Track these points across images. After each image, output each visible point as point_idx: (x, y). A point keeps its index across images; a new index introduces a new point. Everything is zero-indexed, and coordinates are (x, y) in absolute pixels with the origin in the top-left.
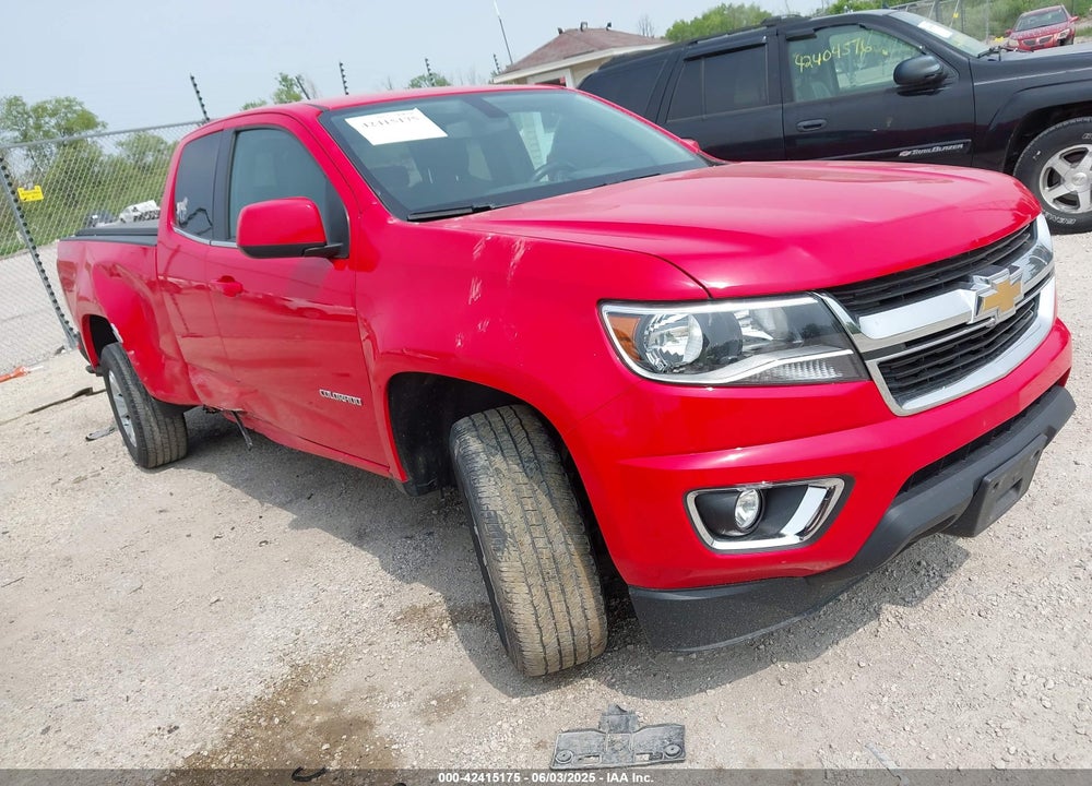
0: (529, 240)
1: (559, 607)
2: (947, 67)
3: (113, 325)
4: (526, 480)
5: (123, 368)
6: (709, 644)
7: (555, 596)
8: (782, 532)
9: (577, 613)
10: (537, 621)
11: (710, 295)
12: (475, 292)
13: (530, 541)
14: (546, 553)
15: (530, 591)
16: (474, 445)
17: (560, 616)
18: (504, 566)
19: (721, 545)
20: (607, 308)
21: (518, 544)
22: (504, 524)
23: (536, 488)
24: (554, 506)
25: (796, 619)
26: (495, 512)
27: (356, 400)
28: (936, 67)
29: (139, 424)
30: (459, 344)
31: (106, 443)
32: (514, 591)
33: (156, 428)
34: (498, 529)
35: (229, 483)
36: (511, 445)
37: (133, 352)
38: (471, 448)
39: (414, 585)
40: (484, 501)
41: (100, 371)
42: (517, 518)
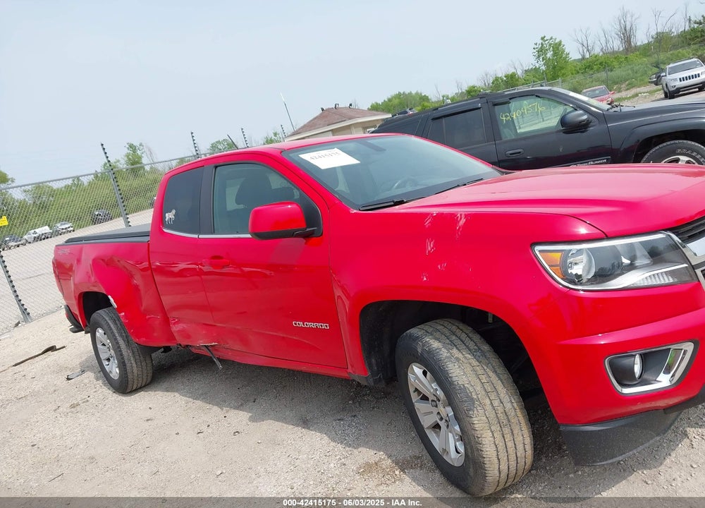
0: (466, 213)
1: (510, 444)
2: (591, 117)
3: (110, 297)
4: (478, 364)
5: (112, 326)
6: (612, 458)
7: (508, 437)
8: (657, 379)
9: (520, 447)
10: (498, 455)
11: (607, 236)
12: (430, 246)
13: (489, 403)
14: (500, 410)
15: (493, 435)
16: (435, 344)
17: (511, 451)
18: (475, 420)
19: (627, 391)
20: (538, 248)
21: (482, 405)
22: (471, 393)
23: (485, 368)
24: (500, 379)
25: (658, 438)
26: (463, 385)
27: (325, 326)
28: (585, 117)
29: (124, 362)
30: (425, 279)
31: (82, 381)
32: (483, 436)
33: (134, 365)
34: (467, 396)
35: (189, 397)
36: (460, 342)
37: (123, 314)
38: (433, 346)
39: (360, 449)
40: (454, 379)
41: (89, 329)
42: (479, 388)
